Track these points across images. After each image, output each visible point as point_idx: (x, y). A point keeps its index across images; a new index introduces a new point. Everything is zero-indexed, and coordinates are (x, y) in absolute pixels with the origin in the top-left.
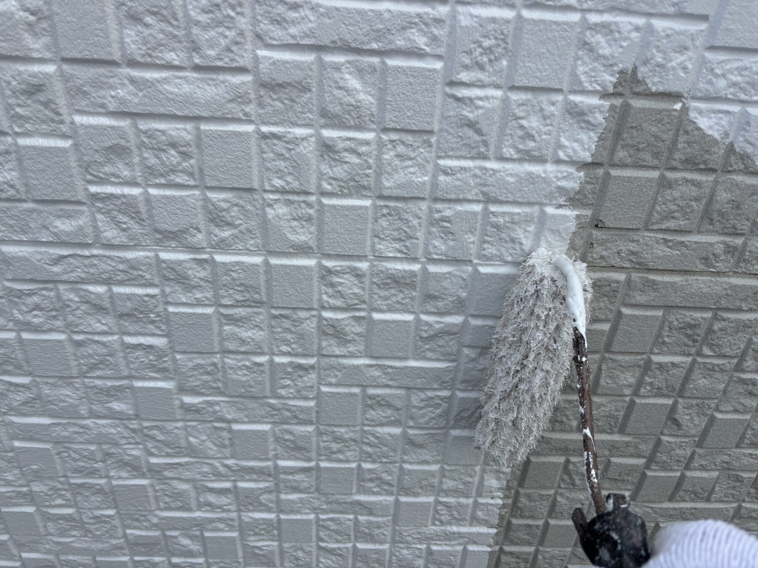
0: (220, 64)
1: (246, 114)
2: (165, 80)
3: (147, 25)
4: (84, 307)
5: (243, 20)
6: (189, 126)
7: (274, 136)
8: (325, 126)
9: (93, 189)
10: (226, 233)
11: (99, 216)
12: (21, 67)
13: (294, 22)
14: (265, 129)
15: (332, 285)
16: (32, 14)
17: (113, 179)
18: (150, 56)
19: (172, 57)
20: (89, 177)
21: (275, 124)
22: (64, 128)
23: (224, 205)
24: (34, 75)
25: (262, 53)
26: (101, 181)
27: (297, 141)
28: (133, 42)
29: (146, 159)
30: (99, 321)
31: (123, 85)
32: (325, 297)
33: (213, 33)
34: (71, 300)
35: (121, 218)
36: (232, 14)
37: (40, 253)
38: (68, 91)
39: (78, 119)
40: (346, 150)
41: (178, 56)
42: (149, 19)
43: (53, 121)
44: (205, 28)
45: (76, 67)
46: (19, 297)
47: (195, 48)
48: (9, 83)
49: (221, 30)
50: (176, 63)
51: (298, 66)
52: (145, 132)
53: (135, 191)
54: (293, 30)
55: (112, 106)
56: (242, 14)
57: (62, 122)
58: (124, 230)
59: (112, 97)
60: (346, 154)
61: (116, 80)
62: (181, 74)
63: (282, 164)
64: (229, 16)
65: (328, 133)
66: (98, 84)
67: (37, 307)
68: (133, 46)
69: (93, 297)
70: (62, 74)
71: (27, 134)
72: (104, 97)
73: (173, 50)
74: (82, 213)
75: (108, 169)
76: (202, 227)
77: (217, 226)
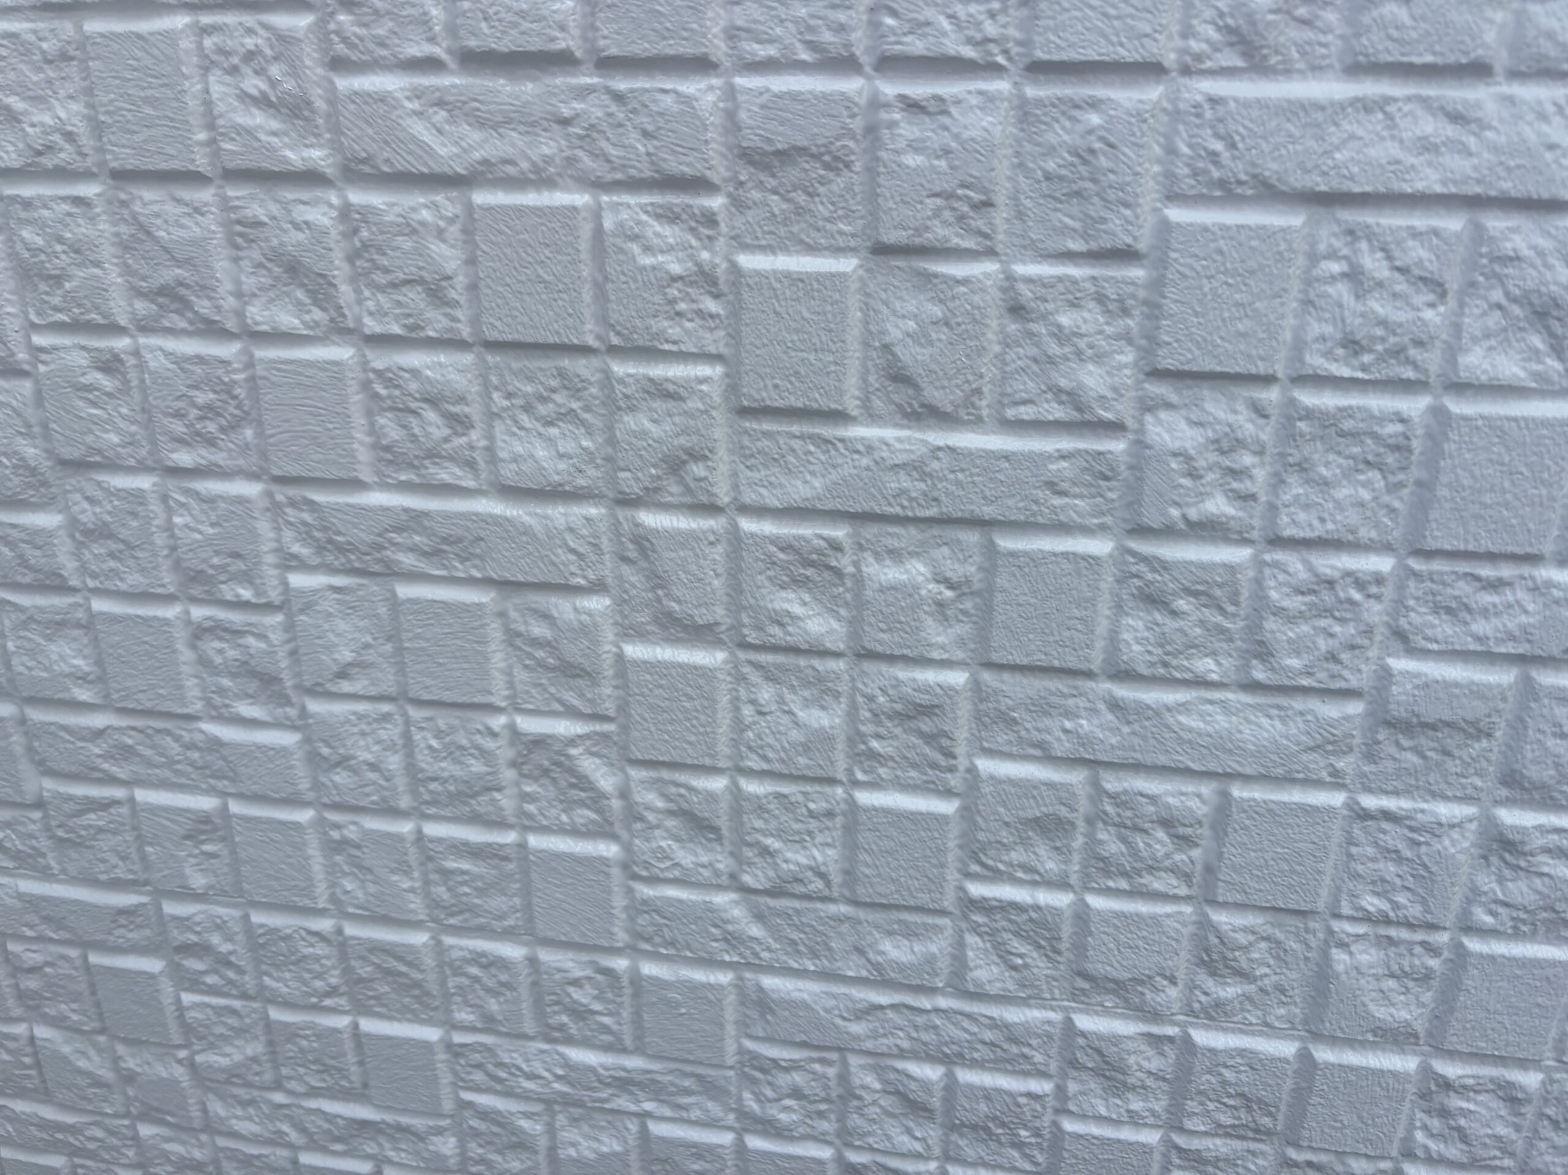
0: (1305, 682)
1: (1335, 773)
2: (1184, 707)
3: (1174, 614)
4: (885, 1102)
5: (1377, 607)
6: (1207, 789)
7: (1387, 815)
8: (1509, 802)
9: (976, 890)
10: (1230, 991)
11: (972, 939)
12: (902, 673)
13: (1485, 613)
14: (1370, 802)
15: (1444, 1113)
16: (951, 586)
17: (1020, 874)
18: (1165, 665)
19: (1206, 666)
20: (975, 868)
21: (1396, 793)
22: (954, 781)
23: (1243, 939)
24: (927, 689)
25: (1399, 664)
26: (995, 875)
27: (1436, 829)
28: (1137, 641)
29: (1101, 842)
30: (909, 1131)
31: (1095, 711)
32: (1419, 1136)
33: (1305, 628)
34: (864, 1087)
35: (1017, 945)
36: (1357, 596)
37: (834, 996)
38: (978, 717)
39: (985, 765)
40: (1547, 851)
41: (1219, 664)
42: (1182, 604)
43: (934, 765)
44: (1292, 619)
45: (1006, 676)
46: (763, 1071)
47: (1263, 652)
48: (871, 699)
49: (1323, 623)
50: (1215, 677)
51: (1478, 692)
52: (1113, 797)
53: (1061, 900)
54: (1480, 626)
55: (1062, 747)
56: (1378, 598)
57: (952, 769)
58: (1015, 968)
59: (1066, 731)
60: (1544, 858)
61: (1082, 703)
62: (1217, 695)
63: (1390, 869)
64: (1351, 602)
65: (1512, 817)
66: (1042, 708)
67: (796, 1093)
68: (1137, 648)
69: (913, 1086)
70: (976, 685)
71: (875, 785)
72: (1048, 731)
73: (1214, 654)
74: (939, 929)
75: (1017, 855)
76: (1181, 975)
77: (1213, 974)
